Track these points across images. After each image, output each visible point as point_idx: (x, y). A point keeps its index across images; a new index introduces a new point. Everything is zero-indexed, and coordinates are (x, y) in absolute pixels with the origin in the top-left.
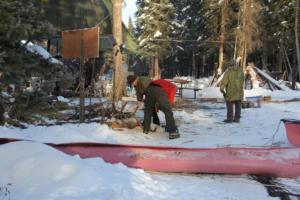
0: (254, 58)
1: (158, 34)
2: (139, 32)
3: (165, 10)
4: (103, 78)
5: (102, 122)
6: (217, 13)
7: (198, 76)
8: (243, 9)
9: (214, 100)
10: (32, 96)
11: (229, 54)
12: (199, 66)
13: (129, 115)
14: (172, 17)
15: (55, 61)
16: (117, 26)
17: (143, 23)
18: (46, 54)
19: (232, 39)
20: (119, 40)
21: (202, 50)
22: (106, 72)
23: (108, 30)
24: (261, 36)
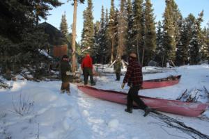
0: (124, 58)
1: (89, 48)
2: (82, 47)
3: (92, 40)
6: (110, 41)
7: (104, 64)
8: (120, 40)
10: (41, 70)
11: (115, 56)
12: (104, 60)
13: (77, 78)
14: (94, 42)
15: (50, 57)
16: (74, 44)
17: (83, 43)
18: (46, 54)
19: (116, 50)
20: (74, 50)
21: (105, 54)
23: (70, 47)
24: (126, 50)
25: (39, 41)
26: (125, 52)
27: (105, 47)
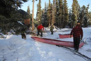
0: (54, 24)
1: (40, 20)
2: (37, 20)
3: (41, 17)
4: (30, 27)
5: (30, 34)
6: (49, 17)
7: (46, 27)
8: (53, 17)
9: (48, 31)
10: (19, 30)
11: (51, 24)
13: (34, 33)
14: (42, 18)
15: (22, 24)
16: (33, 19)
17: (37, 18)
18: (21, 23)
19: (51, 21)
20: (33, 21)
21: (47, 23)
22: (31, 26)
23: (31, 20)
24: (55, 21)
25: (18, 17)
26: (55, 22)
27: (46, 20)
